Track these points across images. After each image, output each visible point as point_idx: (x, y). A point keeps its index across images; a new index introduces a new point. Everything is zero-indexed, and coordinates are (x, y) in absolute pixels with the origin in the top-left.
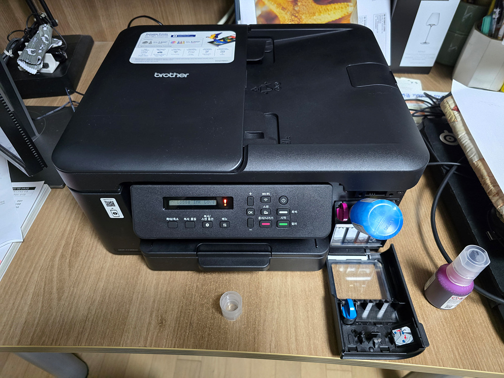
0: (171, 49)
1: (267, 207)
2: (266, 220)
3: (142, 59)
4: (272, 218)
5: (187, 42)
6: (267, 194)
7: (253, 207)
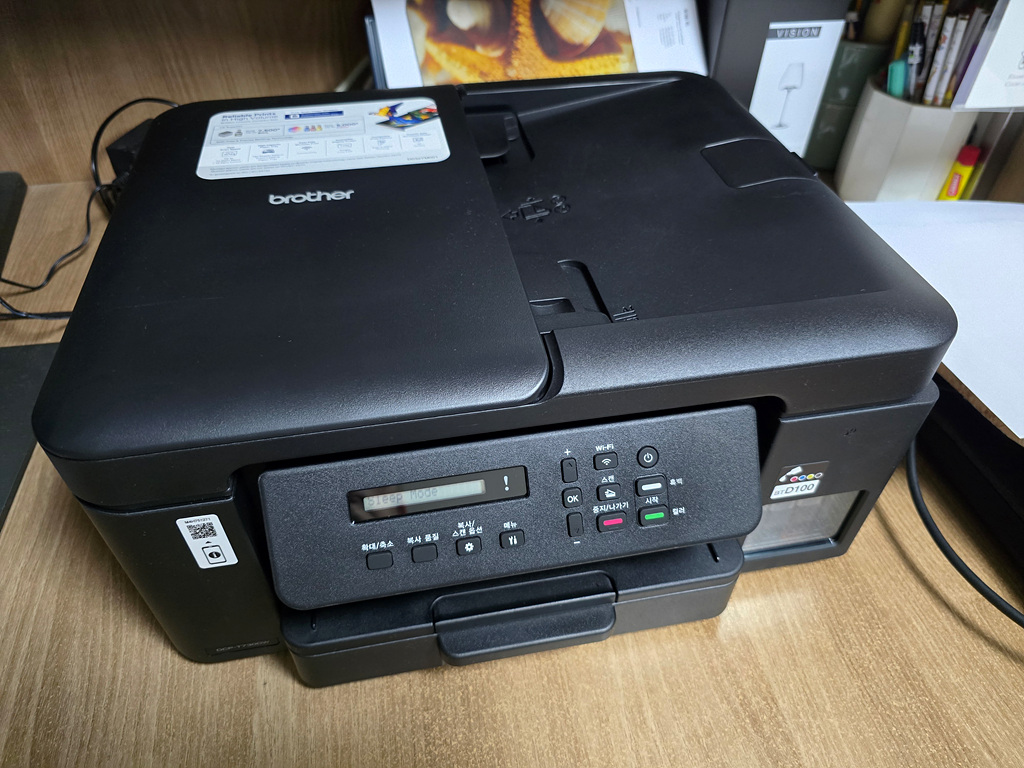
0: (292, 143)
1: (612, 478)
2: (612, 512)
3: (229, 169)
4: (626, 504)
5: (327, 126)
6: (608, 447)
7: (577, 484)
